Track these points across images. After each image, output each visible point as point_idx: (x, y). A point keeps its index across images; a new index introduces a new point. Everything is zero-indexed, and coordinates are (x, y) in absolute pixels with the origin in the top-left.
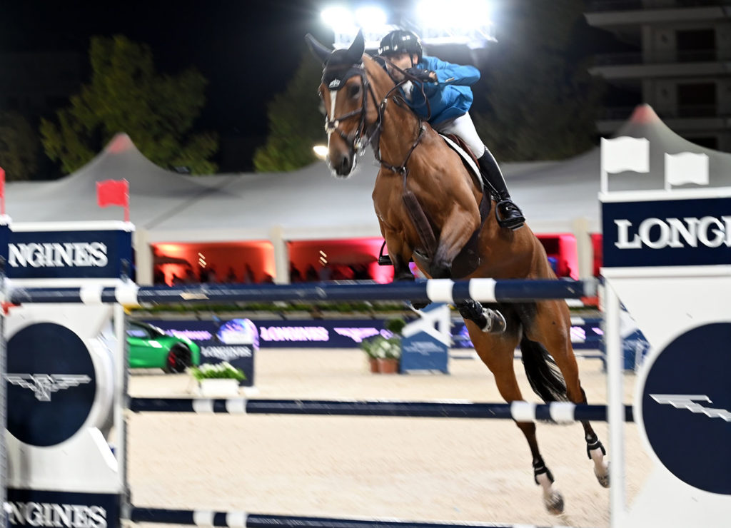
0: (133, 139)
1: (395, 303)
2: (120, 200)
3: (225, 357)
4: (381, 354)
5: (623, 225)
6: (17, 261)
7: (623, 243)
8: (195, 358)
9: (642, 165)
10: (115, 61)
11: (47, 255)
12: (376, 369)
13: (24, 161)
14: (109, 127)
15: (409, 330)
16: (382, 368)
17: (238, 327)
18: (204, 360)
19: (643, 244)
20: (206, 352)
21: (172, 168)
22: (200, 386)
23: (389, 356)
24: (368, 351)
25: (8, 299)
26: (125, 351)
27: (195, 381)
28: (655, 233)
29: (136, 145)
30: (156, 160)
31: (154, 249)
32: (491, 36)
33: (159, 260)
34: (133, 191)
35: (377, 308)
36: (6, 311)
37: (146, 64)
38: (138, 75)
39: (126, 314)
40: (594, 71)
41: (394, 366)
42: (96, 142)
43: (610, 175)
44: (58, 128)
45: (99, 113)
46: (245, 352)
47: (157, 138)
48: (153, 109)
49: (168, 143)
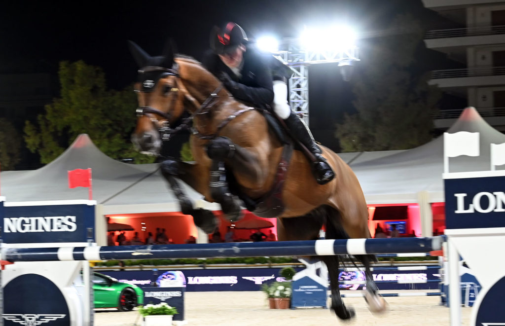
0: (92, 138)
1: (287, 257)
2: (86, 184)
3: (163, 299)
4: (277, 294)
5: (460, 197)
6: (9, 229)
7: (460, 210)
8: (140, 300)
9: (474, 152)
10: (77, 80)
11: (32, 225)
12: (273, 306)
13: (11, 155)
14: (74, 129)
15: (297, 277)
16: (278, 305)
17: (172, 277)
18: (148, 301)
19: (475, 210)
20: (148, 295)
21: (120, 159)
22: (144, 320)
23: (282, 295)
24: (268, 293)
25: (4, 258)
26: (91, 295)
27: (142, 316)
28: (485, 202)
29: (94, 142)
30: (108, 153)
31: (108, 219)
32: (355, 56)
33: (112, 227)
34: (94, 177)
35: (274, 261)
36: (3, 267)
37: (100, 81)
38: (94, 90)
39: (91, 268)
40: (432, 82)
41: (287, 304)
42: (64, 140)
43: (450, 159)
44: (38, 130)
45: (65, 119)
46: (177, 294)
47: (109, 136)
48: (106, 116)
49: (117, 139)
